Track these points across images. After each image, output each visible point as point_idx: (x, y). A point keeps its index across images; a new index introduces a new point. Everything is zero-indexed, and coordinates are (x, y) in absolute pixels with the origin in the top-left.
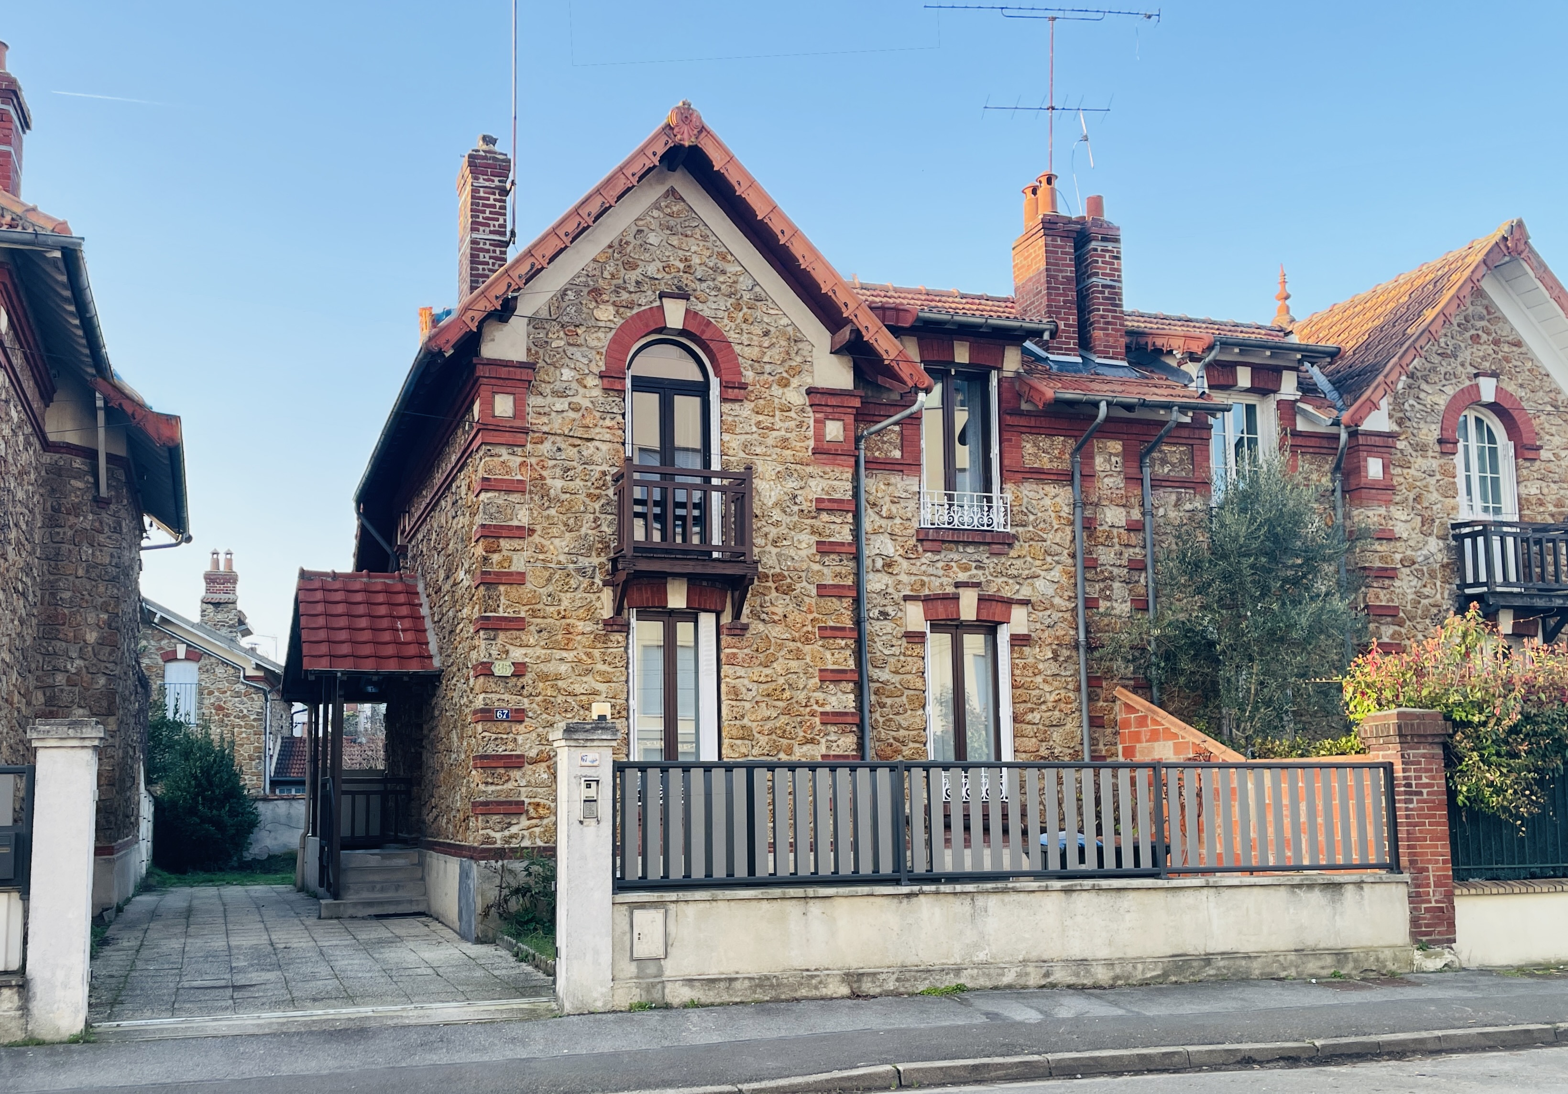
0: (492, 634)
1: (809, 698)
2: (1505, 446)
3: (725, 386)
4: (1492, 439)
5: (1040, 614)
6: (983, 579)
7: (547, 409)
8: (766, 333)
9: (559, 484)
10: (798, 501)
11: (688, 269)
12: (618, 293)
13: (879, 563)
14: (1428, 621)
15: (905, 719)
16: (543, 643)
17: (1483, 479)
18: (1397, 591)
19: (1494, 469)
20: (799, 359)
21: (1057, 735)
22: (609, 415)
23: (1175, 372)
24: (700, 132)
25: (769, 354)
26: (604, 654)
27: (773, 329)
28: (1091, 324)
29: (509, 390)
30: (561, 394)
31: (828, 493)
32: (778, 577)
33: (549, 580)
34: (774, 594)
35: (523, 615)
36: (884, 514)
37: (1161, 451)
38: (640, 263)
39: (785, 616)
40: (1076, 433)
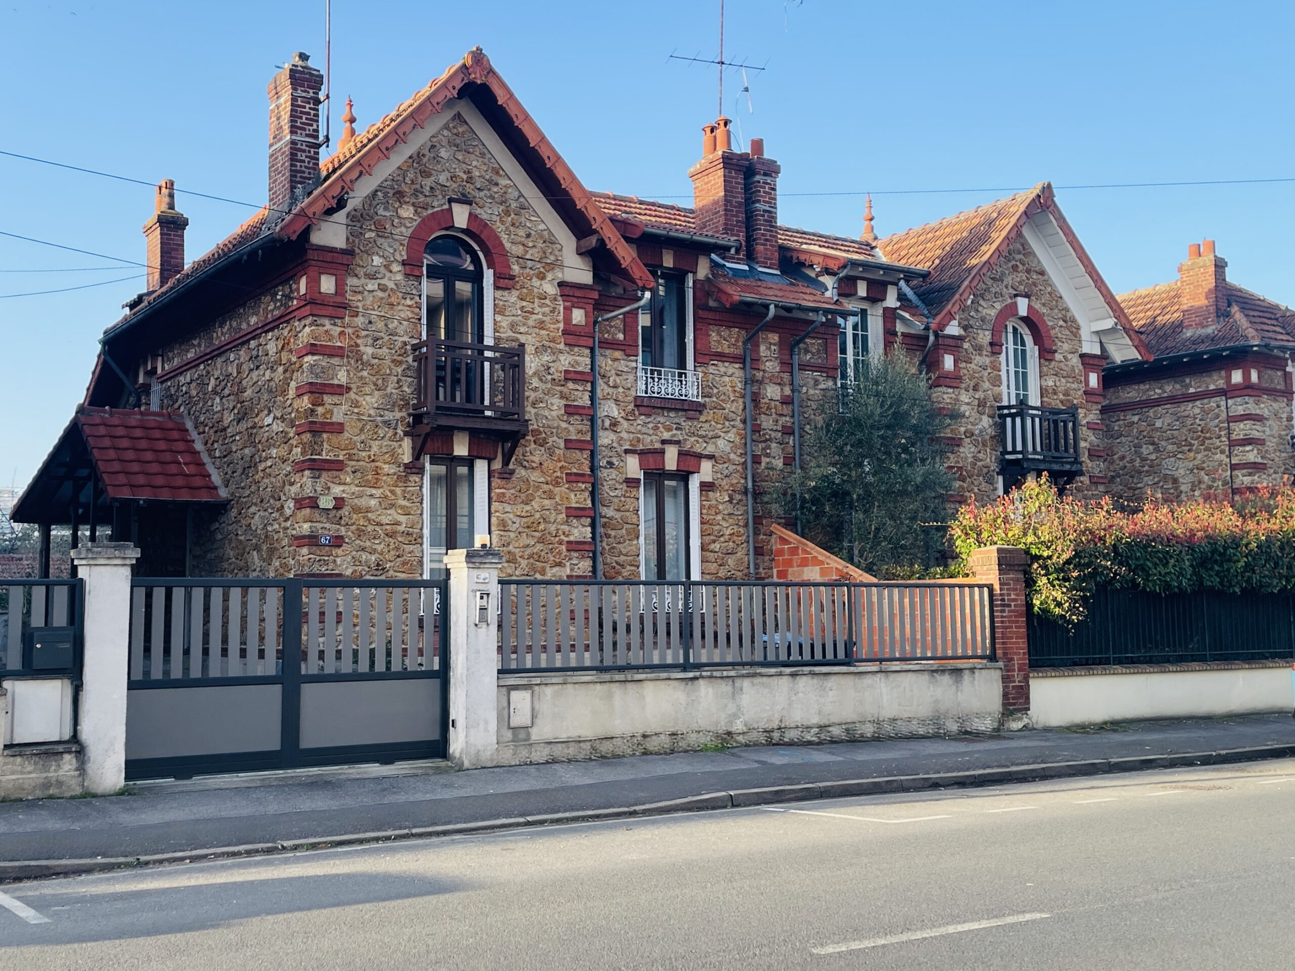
0: (317, 473)
1: (558, 530)
2: (1032, 350)
3: (497, 277)
4: (1023, 344)
5: (721, 466)
6: (681, 438)
7: (361, 289)
8: (528, 236)
9: (369, 350)
10: (551, 372)
11: (470, 180)
12: (417, 196)
13: (607, 423)
14: (981, 478)
15: (625, 548)
16: (357, 482)
17: (1016, 373)
18: (962, 455)
19: (1024, 366)
20: (552, 258)
21: (731, 561)
22: (409, 296)
23: (814, 282)
24: (488, 73)
25: (530, 252)
26: (404, 491)
27: (533, 233)
28: (754, 240)
29: (332, 271)
30: (372, 277)
31: (573, 366)
32: (536, 432)
33: (362, 430)
34: (533, 446)
35: (341, 458)
36: (611, 384)
37: (805, 343)
38: (433, 172)
39: (541, 464)
40: (747, 326)
